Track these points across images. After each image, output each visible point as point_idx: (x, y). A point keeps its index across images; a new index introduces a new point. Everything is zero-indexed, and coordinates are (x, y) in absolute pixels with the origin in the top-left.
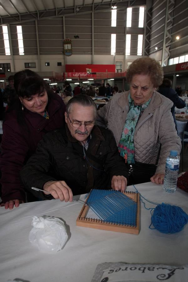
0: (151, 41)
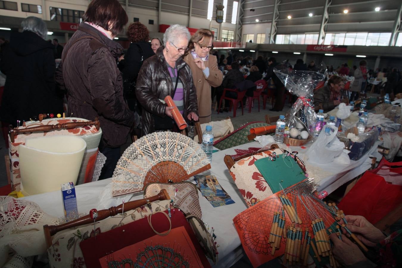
0: (246, 10)
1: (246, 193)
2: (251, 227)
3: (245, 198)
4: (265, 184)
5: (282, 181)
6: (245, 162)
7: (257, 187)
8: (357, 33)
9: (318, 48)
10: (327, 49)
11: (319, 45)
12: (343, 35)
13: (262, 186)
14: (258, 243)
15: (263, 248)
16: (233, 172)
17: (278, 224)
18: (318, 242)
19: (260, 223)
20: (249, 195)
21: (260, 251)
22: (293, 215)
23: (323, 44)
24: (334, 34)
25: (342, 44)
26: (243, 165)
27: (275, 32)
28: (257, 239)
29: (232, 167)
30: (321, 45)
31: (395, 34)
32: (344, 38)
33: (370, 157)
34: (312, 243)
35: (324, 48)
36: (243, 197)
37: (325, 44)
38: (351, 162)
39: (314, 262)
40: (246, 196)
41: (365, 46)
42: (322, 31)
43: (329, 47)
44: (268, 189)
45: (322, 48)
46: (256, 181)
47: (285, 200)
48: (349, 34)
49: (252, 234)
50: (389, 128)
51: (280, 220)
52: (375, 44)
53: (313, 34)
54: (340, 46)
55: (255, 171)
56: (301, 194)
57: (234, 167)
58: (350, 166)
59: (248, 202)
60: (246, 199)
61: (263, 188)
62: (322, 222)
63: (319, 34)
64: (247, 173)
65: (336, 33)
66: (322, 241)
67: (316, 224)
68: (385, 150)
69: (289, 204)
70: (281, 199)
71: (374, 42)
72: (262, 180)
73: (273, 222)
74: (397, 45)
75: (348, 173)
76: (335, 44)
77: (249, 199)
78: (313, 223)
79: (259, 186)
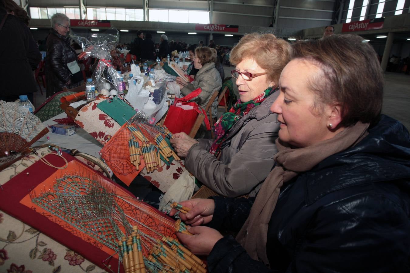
1: (98, 134)
2: (114, 157)
3: (98, 138)
4: (112, 121)
5: (124, 115)
6: (88, 108)
7: (106, 126)
8: (115, 8)
9: (82, 23)
10: (92, 24)
11: (83, 20)
12: (103, 10)
13: (110, 124)
14: (123, 167)
15: (128, 169)
16: (79, 120)
17: (135, 146)
18: (163, 149)
19: (120, 152)
20: (102, 134)
21: (127, 172)
22: (141, 137)
23: (86, 19)
24: (95, 9)
25: (105, 19)
26: (87, 111)
27: (26, 5)
28: (122, 164)
29: (77, 116)
30: (85, 20)
31: (146, 10)
32: (105, 13)
33: (166, 101)
34: (160, 152)
35: (88, 24)
36: (96, 138)
37: (89, 19)
38: (156, 106)
39: (165, 163)
40: (98, 137)
41: (125, 21)
42: (82, 5)
43: (93, 22)
44: (116, 124)
45: (86, 23)
46: (103, 121)
47: (132, 128)
48: (108, 10)
49: (116, 163)
50: (169, 79)
51: (135, 142)
52: (133, 20)
53: (73, 8)
54: (103, 21)
55: (100, 114)
56: (140, 123)
57: (79, 115)
58: (156, 108)
59: (102, 141)
60: (100, 140)
61: (112, 125)
62: (161, 136)
63: (80, 8)
64: (94, 116)
65: (96, 8)
66: (165, 147)
67: (158, 138)
68: (173, 95)
69: (135, 130)
70: (129, 128)
71: (132, 18)
72: (108, 119)
73: (129, 147)
74: (150, 20)
75: (157, 114)
76: (98, 19)
77: (102, 138)
78: (156, 138)
79: (107, 124)
